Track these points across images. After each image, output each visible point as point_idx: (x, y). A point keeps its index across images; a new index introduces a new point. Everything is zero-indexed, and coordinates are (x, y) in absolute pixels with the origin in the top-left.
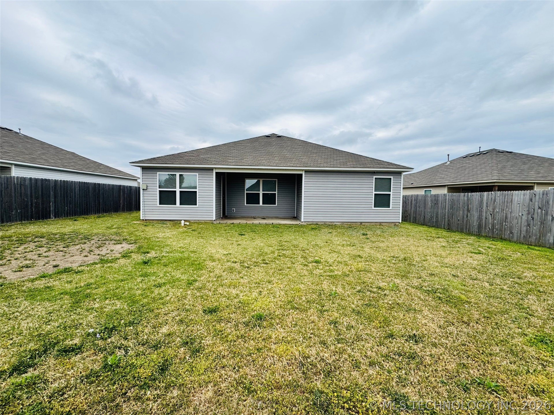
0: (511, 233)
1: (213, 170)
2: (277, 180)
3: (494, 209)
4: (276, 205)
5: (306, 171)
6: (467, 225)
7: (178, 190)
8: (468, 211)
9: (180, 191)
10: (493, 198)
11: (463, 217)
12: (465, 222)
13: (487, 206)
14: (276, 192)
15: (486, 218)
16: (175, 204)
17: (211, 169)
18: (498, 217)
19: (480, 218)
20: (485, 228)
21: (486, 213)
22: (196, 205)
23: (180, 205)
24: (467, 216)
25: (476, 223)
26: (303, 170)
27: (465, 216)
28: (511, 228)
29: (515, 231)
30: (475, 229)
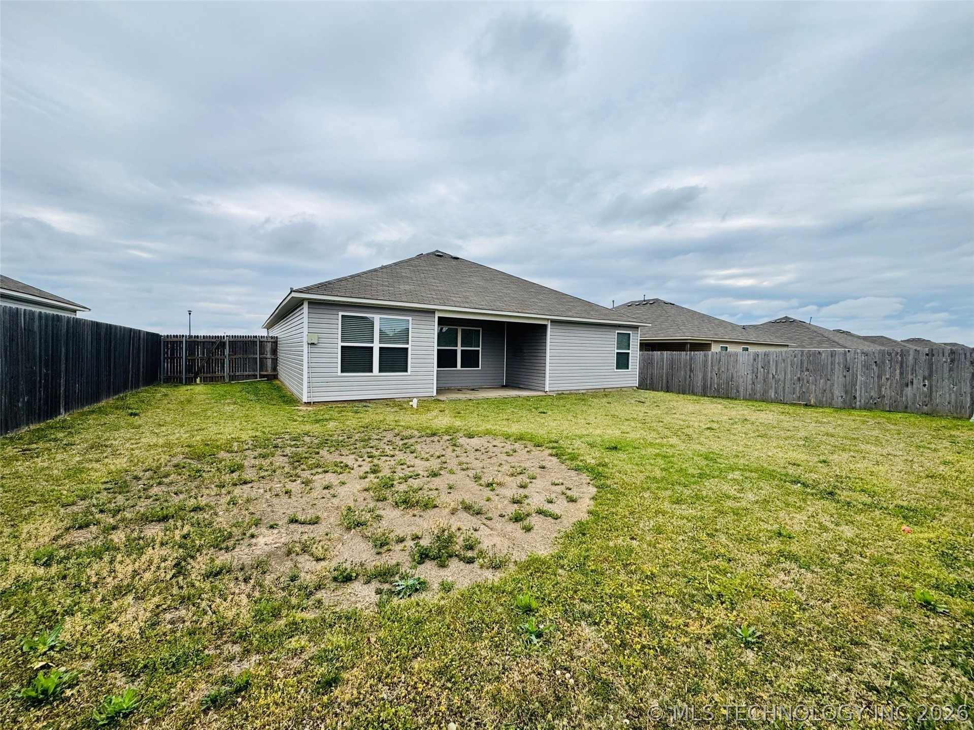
0: (738, 391)
1: (434, 313)
2: (481, 329)
3: (719, 369)
4: (480, 368)
5: (553, 322)
6: (690, 386)
7: (376, 346)
8: (691, 371)
9: (381, 348)
10: (718, 358)
11: (686, 378)
12: (687, 383)
13: (712, 366)
14: (480, 349)
15: (711, 378)
16: (371, 371)
17: (432, 312)
18: (724, 376)
19: (704, 379)
20: (711, 389)
21: (711, 372)
22: (406, 371)
23: (380, 371)
24: (690, 377)
25: (700, 384)
26: (548, 319)
27: (688, 377)
28: (737, 387)
29: (741, 390)
30: (700, 389)
